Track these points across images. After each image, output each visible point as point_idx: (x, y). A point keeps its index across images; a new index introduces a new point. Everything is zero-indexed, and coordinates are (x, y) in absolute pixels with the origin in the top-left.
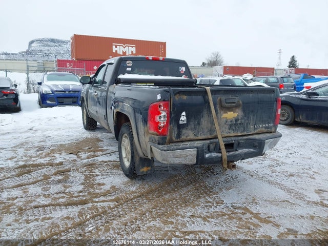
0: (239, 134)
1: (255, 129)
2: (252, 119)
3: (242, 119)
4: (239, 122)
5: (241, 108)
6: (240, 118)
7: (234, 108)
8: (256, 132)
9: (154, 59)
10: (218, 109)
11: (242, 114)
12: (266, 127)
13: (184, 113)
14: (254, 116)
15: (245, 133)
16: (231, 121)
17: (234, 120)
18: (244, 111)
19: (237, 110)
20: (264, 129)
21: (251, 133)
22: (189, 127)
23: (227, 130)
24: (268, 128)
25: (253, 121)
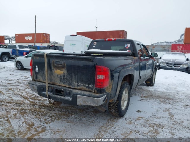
0: (67, 86)
1: (78, 86)
2: (74, 77)
3: (67, 76)
4: (66, 78)
5: (66, 68)
6: (66, 75)
7: (61, 68)
8: (79, 88)
9: (108, 40)
10: (52, 67)
11: (67, 73)
12: (87, 87)
13: (37, 66)
14: (75, 75)
15: (71, 87)
16: (60, 76)
17: (62, 76)
18: (68, 71)
19: (63, 70)
20: (85, 88)
21: (75, 88)
22: (40, 74)
23: (59, 81)
24: (89, 88)
25: (75, 79)
